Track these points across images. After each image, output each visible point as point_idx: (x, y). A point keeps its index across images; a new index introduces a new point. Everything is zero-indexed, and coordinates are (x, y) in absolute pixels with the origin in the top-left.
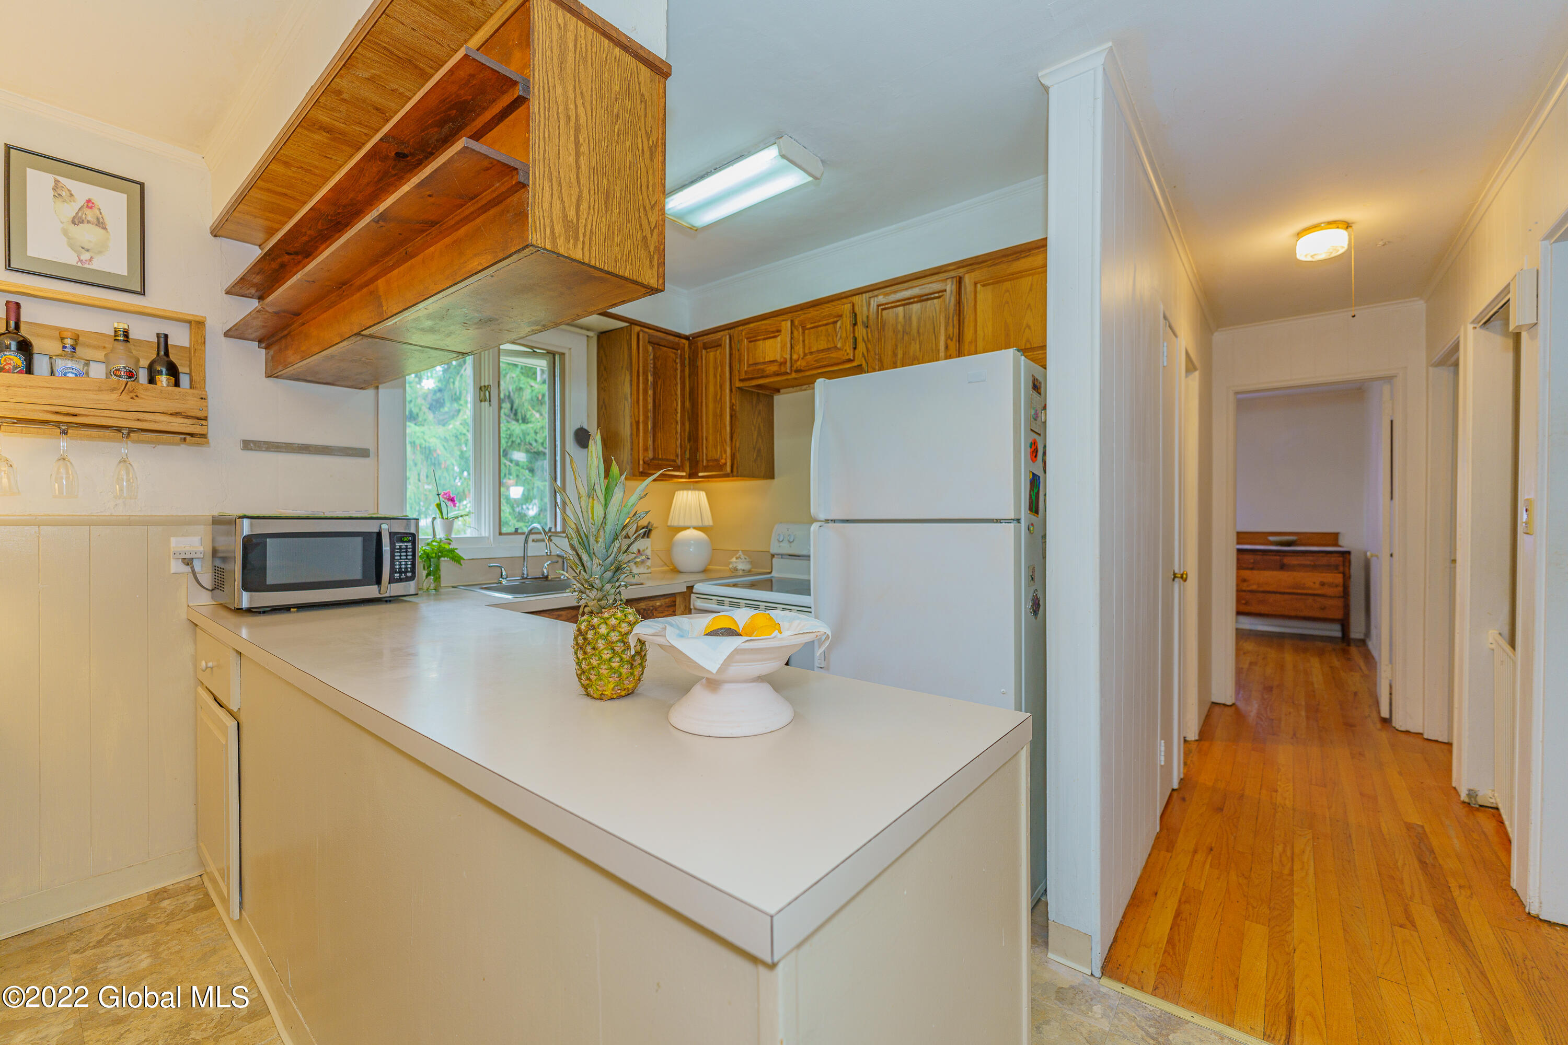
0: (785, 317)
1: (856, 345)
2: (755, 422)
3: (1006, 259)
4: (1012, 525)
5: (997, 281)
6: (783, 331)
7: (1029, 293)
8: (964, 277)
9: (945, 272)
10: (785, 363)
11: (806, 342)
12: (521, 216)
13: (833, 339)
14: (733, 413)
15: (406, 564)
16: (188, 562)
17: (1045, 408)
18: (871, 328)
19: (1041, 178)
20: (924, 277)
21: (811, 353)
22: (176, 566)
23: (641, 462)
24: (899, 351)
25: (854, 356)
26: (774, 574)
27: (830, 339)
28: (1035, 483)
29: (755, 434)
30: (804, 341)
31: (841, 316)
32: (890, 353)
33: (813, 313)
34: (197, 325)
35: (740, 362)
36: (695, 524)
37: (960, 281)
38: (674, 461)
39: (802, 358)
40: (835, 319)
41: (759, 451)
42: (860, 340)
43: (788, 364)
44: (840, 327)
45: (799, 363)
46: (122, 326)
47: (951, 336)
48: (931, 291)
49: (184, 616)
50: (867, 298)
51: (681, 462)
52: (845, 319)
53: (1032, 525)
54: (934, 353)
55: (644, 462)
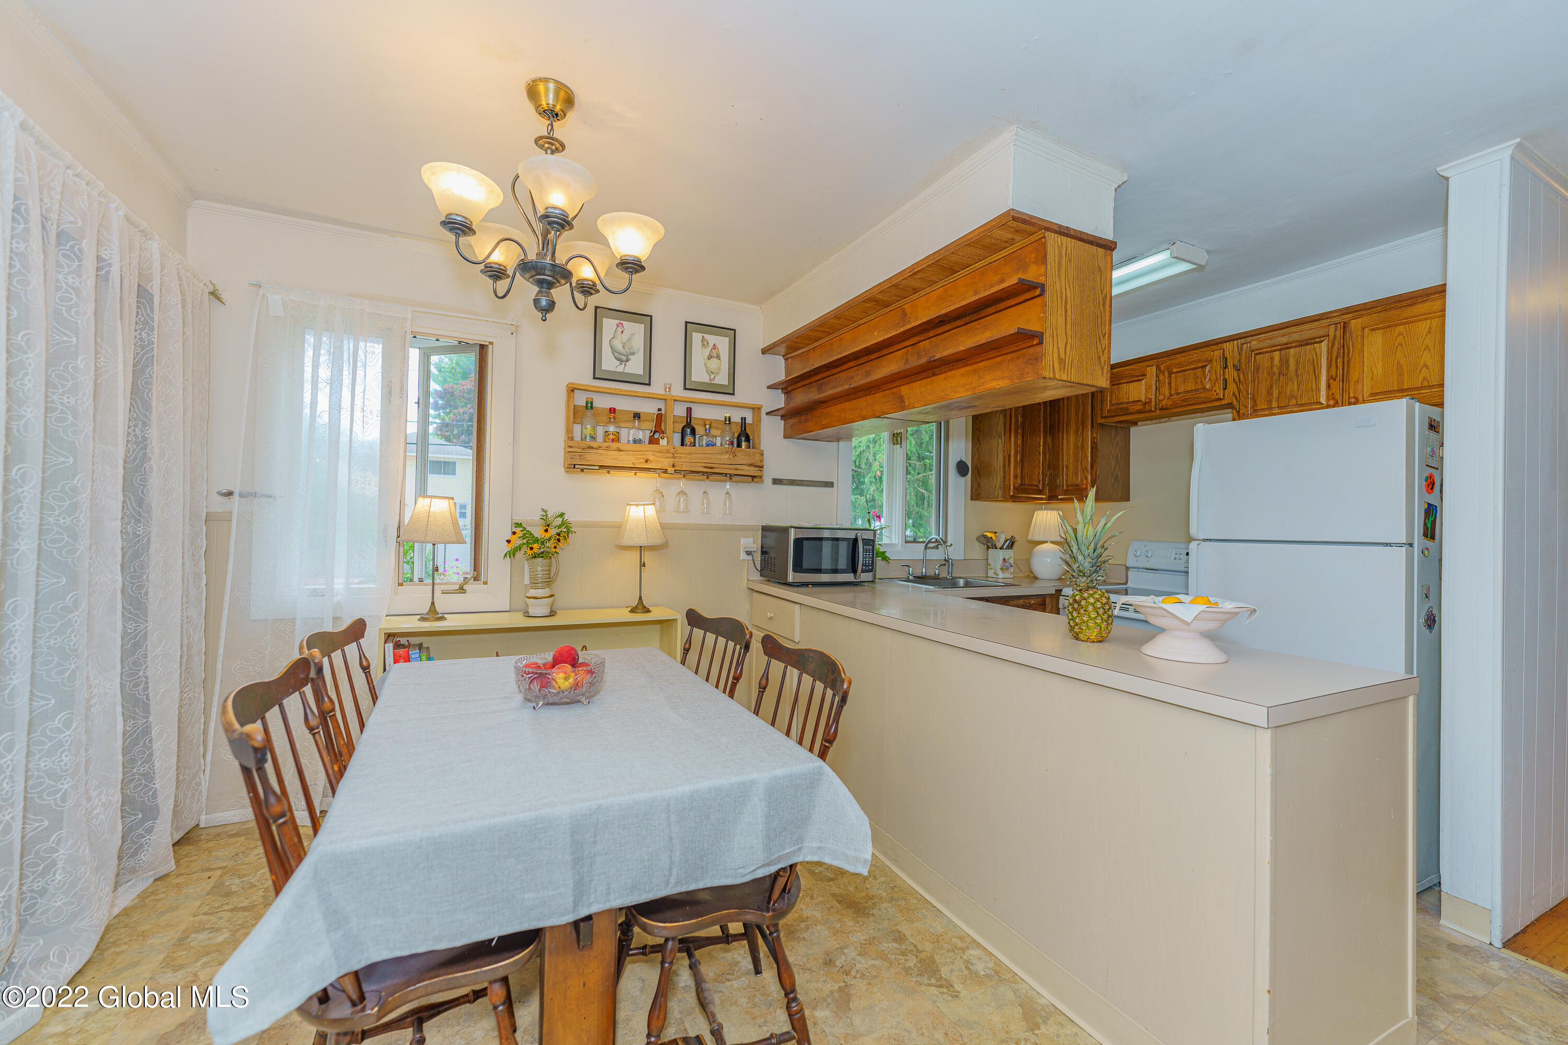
0: (1150, 363)
1: (1226, 386)
2: (1113, 453)
3: (1399, 305)
4: (1404, 549)
5: (1388, 326)
6: (1148, 375)
7: (1427, 335)
8: (1349, 323)
9: (1327, 318)
10: (1150, 402)
11: (1173, 384)
12: (1037, 359)
13: (1201, 382)
14: (1094, 445)
15: (870, 561)
16: (749, 553)
17: (1442, 445)
18: (1243, 371)
19: (1440, 230)
20: (1303, 324)
21: (1177, 394)
22: (743, 556)
23: (1012, 488)
24: (1274, 391)
25: (1224, 396)
26: (1130, 584)
27: (1199, 381)
28: (1431, 513)
29: (1113, 462)
30: (1170, 383)
31: (1211, 361)
32: (1264, 392)
33: (1180, 358)
34: (756, 409)
35: (1102, 402)
36: (1054, 539)
37: (1345, 326)
38: (1037, 486)
39: (1168, 399)
40: (1204, 364)
41: (1117, 477)
42: (1230, 381)
43: (1153, 403)
44: (1209, 371)
45: (1164, 402)
46: (728, 415)
47: (1334, 376)
48: (1312, 336)
49: (745, 586)
50: (1239, 345)
51: (1043, 487)
52: (1214, 363)
53: (1427, 549)
54: (1315, 392)
55: (1014, 488)
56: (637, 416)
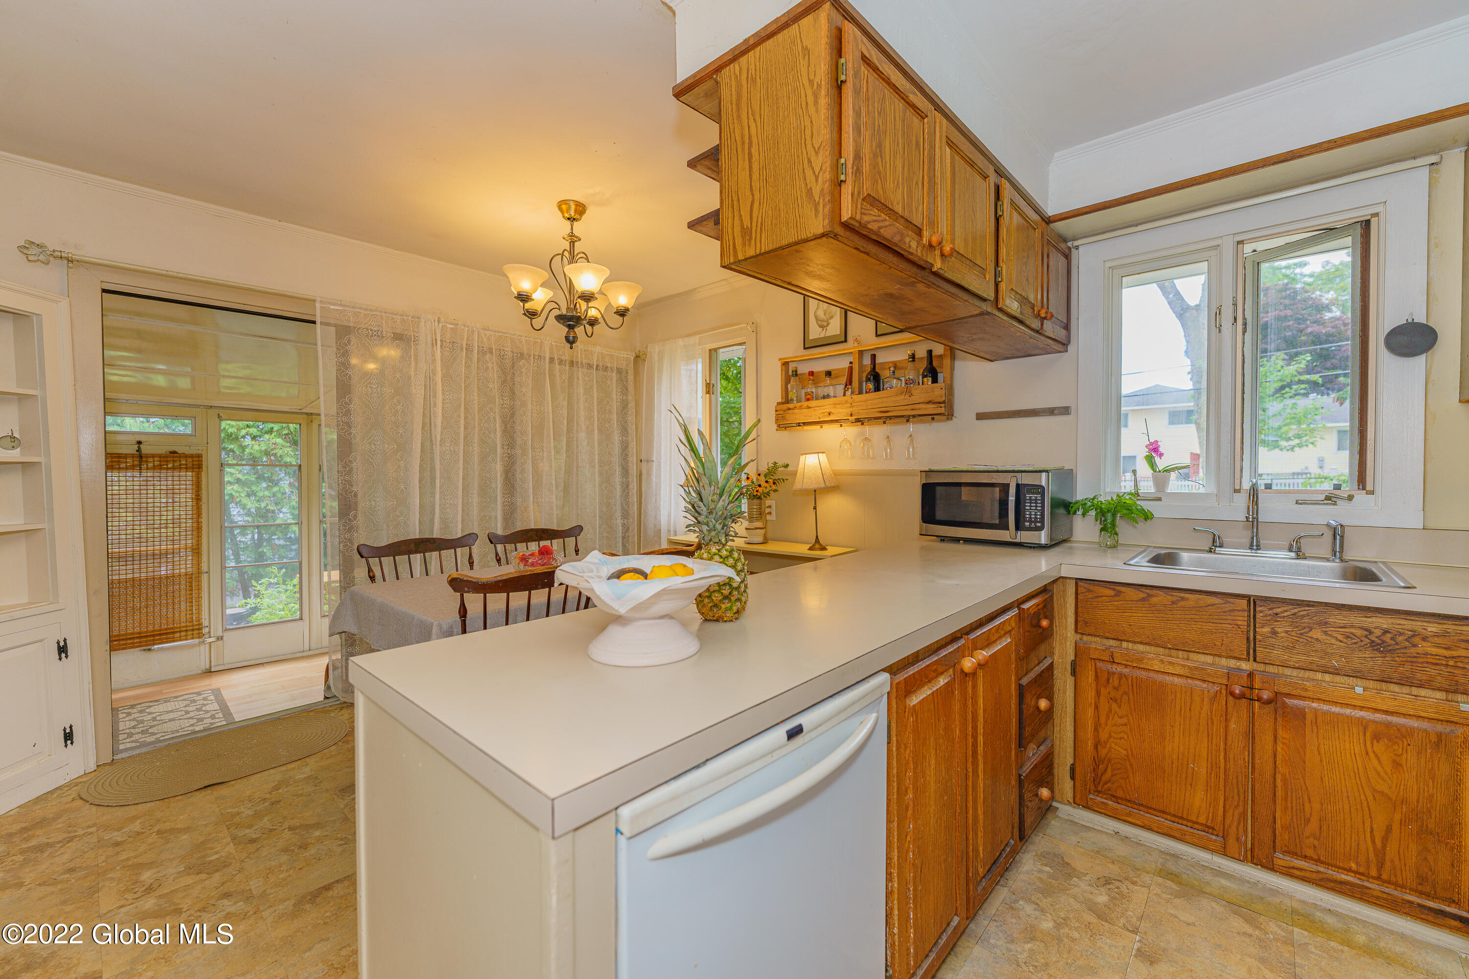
15: (1036, 515)
46: (912, 352)
56: (829, 374)
